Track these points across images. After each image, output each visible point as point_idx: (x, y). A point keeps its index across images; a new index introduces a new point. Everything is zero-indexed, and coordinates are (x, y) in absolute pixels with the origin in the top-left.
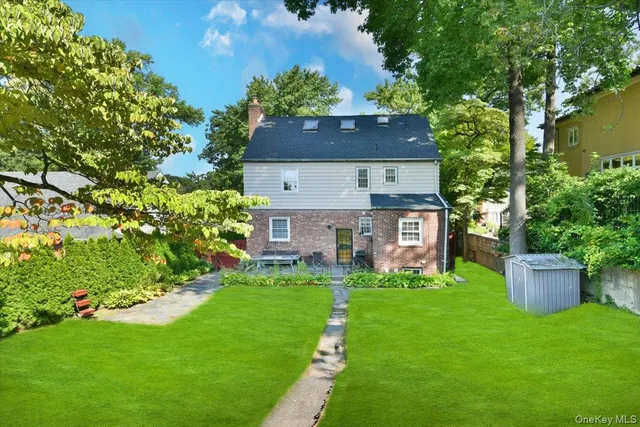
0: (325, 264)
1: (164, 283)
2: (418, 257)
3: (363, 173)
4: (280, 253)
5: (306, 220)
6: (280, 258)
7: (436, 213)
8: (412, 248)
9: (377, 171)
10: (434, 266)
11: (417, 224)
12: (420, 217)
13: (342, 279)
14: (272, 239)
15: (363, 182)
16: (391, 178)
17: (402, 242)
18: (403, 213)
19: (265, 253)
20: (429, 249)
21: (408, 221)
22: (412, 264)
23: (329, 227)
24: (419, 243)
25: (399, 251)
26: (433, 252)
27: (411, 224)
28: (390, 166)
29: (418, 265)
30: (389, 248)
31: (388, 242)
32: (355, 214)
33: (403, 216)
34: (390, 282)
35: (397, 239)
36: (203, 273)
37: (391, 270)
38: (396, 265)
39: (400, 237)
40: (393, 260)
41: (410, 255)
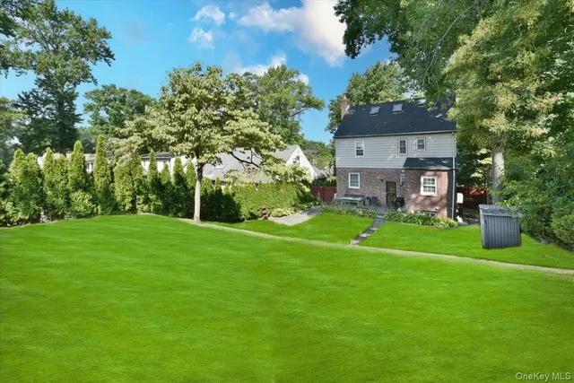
0: (378, 205)
1: (296, 207)
2: (433, 204)
3: (403, 143)
4: (352, 196)
5: (368, 175)
6: (351, 198)
7: (446, 173)
8: (430, 197)
9: (412, 142)
10: (445, 212)
11: (433, 180)
12: (435, 175)
13: (383, 215)
14: (350, 187)
15: (403, 150)
16: (421, 146)
17: (423, 193)
18: (423, 172)
19: (346, 196)
20: (441, 198)
21: (428, 178)
22: (429, 209)
23: (382, 180)
24: (434, 194)
25: (421, 198)
26: (445, 201)
27: (429, 180)
28: (421, 137)
29: (434, 210)
30: (414, 196)
31: (413, 192)
32: (397, 172)
33: (423, 174)
34: (411, 219)
35: (419, 191)
36: (315, 205)
37: (416, 212)
38: (418, 208)
39: (422, 189)
40: (416, 205)
41: (427, 202)
